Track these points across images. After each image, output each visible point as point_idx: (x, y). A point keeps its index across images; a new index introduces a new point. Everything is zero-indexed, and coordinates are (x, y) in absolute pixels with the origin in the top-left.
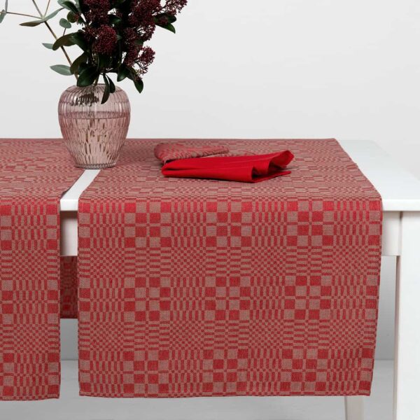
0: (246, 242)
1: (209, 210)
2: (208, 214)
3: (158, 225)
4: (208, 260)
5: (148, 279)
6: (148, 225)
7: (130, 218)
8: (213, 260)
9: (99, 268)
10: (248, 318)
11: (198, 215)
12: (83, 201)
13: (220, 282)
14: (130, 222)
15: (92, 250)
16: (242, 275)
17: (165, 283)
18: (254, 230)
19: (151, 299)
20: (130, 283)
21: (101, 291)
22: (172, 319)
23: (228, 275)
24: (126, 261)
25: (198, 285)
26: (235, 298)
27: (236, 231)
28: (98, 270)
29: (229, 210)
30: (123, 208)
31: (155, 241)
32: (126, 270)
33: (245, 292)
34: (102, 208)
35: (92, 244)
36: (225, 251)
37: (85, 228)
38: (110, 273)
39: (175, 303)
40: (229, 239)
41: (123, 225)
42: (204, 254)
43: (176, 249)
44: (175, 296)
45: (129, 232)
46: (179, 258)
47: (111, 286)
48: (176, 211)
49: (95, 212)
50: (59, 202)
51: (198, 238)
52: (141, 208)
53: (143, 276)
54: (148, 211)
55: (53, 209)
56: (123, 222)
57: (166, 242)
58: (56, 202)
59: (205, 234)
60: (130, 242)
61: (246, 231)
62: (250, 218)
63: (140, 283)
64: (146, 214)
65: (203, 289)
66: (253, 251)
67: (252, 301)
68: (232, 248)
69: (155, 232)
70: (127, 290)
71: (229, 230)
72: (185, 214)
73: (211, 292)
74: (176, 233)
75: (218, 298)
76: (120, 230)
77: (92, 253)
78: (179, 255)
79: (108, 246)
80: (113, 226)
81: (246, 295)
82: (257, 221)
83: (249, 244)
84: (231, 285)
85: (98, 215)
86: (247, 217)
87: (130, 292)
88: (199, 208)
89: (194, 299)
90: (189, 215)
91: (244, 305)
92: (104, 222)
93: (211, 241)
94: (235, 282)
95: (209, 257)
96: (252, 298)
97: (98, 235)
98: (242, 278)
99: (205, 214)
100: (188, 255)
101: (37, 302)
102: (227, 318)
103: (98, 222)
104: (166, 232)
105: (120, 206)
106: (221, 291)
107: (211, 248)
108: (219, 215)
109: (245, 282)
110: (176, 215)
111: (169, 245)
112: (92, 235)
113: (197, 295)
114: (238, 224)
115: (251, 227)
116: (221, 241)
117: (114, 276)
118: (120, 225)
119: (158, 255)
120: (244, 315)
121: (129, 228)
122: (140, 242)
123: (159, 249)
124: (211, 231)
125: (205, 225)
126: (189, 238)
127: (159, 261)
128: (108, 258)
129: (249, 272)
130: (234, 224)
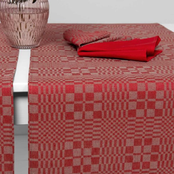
0: (158, 113)
1: (132, 90)
2: (130, 93)
3: (92, 102)
4: (129, 127)
5: (83, 143)
6: (84, 102)
7: (70, 97)
8: (133, 127)
9: (45, 135)
10: (156, 167)
11: (123, 94)
12: (32, 85)
13: (137, 142)
14: (70, 101)
15: (40, 122)
16: (154, 137)
17: (96, 144)
18: (165, 104)
19: (84, 157)
20: (69, 146)
21: (47, 153)
22: (100, 170)
23: (143, 137)
24: (67, 130)
25: (120, 145)
26: (147, 154)
27: (151, 105)
28: (44, 138)
29: (147, 89)
30: (64, 90)
31: (89, 114)
32: (66, 137)
33: (155, 148)
34: (47, 90)
35: (40, 118)
36: (142, 120)
37: (34, 106)
38: (54, 139)
39: (103, 159)
40: (146, 111)
41: (64, 103)
42: (126, 123)
43: (105, 119)
44: (103, 153)
45: (70, 108)
46: (107, 126)
47: (54, 149)
48: (106, 91)
49: (42, 93)
50: (12, 86)
51: (122, 111)
52: (78, 89)
53: (79, 140)
54: (84, 91)
55: (8, 91)
56: (64, 100)
57: (97, 115)
58: (10, 86)
59: (127, 108)
60: (70, 116)
61: (159, 105)
62: (163, 95)
63: (77, 145)
64: (82, 94)
65: (125, 148)
66: (163, 120)
67: (160, 155)
68: (147, 118)
69: (90, 107)
70: (67, 151)
71: (146, 104)
72: (113, 93)
73: (130, 150)
74: (105, 108)
75: (135, 154)
76: (62, 107)
77: (40, 125)
78: (107, 124)
79: (52, 119)
80: (57, 103)
81: (155, 151)
82: (168, 97)
83: (161, 115)
84: (145, 144)
85: (45, 96)
86: (160, 94)
87: (69, 153)
88: (123, 88)
89: (117, 155)
90: (115, 94)
91: (154, 158)
92: (50, 101)
93: (132, 113)
94: (148, 142)
95: (130, 125)
96: (160, 153)
97: (45, 111)
98: (153, 139)
99: (128, 93)
100: (114, 124)
102: (141, 168)
103: (45, 101)
104: (97, 107)
105: (62, 88)
106: (137, 149)
107: (132, 118)
108: (139, 93)
109: (156, 142)
110: (106, 93)
111: (100, 117)
112: (40, 111)
113: (120, 153)
114: (153, 100)
115: (162, 102)
116: (140, 113)
117: (57, 142)
118: (62, 103)
119: (92, 124)
120: (154, 165)
121: (69, 105)
122: (78, 115)
123: (92, 120)
124: (132, 106)
125: (128, 101)
126: (115, 111)
127: (92, 129)
128: (52, 128)
129: (159, 134)
130: (150, 100)
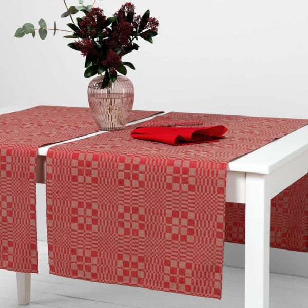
0: (141, 184)
1: (120, 161)
2: (119, 164)
3: (90, 168)
4: (119, 194)
5: (85, 203)
6: (85, 168)
7: (75, 162)
8: (122, 195)
9: (57, 193)
10: (144, 236)
11: (114, 164)
12: (50, 150)
13: (127, 209)
14: (75, 165)
15: (53, 181)
16: (140, 206)
17: (95, 207)
18: (146, 177)
19: (87, 216)
20: (75, 204)
21: (59, 208)
22: (99, 231)
23: (131, 205)
24: (73, 190)
25: (113, 210)
26: (135, 221)
27: (136, 177)
28: (57, 195)
29: (132, 162)
30: (71, 156)
31: (89, 179)
32: (73, 196)
33: (141, 218)
34: (60, 155)
35: (53, 178)
36: (129, 189)
37: (50, 167)
38: (64, 197)
39: (100, 220)
40: (131, 181)
41: (70, 167)
42: (117, 190)
43: (100, 185)
44: (101, 215)
45: (75, 172)
46: (102, 191)
47: (64, 205)
48: (101, 160)
49: (56, 157)
50: (38, 150)
51: (113, 179)
52: (81, 157)
53: (82, 201)
54: (85, 159)
55: (34, 153)
56: (71, 165)
57: (95, 180)
58: (36, 150)
59: (117, 177)
60: (75, 178)
61: (141, 177)
62: (144, 168)
63: (80, 205)
64: (83, 161)
65: (117, 213)
66: (146, 191)
67: (146, 224)
68: (133, 188)
69: (89, 173)
70: (73, 209)
71: (131, 175)
72: (106, 163)
73: (121, 215)
74: (100, 175)
75: (125, 220)
76: (69, 170)
77: (54, 183)
78: (102, 189)
79: (62, 179)
80: (65, 167)
81: (142, 220)
82: (148, 171)
83: (143, 186)
84: (133, 212)
85: (57, 159)
86: (142, 168)
87: (75, 211)
88: (114, 159)
89: (111, 219)
90: (108, 164)
91: (141, 226)
92: (60, 164)
93: (121, 182)
94: (136, 210)
95: (120, 193)
96: (146, 223)
97: (57, 172)
98: (139, 208)
99: (117, 163)
100: (108, 189)
101: (24, 211)
102: (131, 234)
103: (57, 164)
104: (95, 174)
105: (70, 155)
106: (127, 216)
107: (121, 187)
108: (126, 165)
109: (142, 211)
110: (101, 162)
111: (97, 182)
112: (53, 172)
113: (113, 217)
114: (137, 172)
115: (144, 175)
116: (127, 183)
117: (65, 199)
118: (69, 167)
119: (91, 188)
120: (142, 233)
121: (74, 169)
122: (80, 179)
123: (91, 184)
124: (121, 176)
125: (117, 171)
126: (108, 179)
127: (91, 192)
128: (62, 188)
129: (144, 205)
130: (134, 172)
